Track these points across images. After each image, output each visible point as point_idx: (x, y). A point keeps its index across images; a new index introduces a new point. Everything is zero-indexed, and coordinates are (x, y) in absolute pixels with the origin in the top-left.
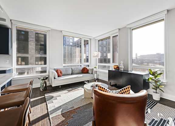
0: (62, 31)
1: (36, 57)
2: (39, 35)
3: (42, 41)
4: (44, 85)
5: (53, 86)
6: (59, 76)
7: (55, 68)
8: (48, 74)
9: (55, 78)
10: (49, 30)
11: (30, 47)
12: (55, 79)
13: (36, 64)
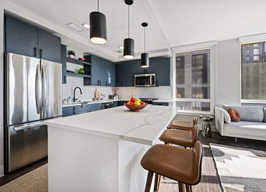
0: (238, 39)
1: (192, 88)
2: (197, 56)
3: (200, 65)
4: (208, 129)
5: (222, 135)
6: (233, 120)
7: (224, 105)
8: (213, 114)
9: (227, 122)
10: (214, 44)
11: (186, 74)
12: (226, 124)
13: (193, 98)
